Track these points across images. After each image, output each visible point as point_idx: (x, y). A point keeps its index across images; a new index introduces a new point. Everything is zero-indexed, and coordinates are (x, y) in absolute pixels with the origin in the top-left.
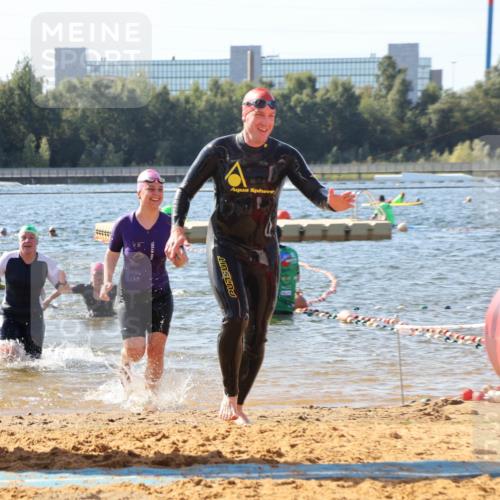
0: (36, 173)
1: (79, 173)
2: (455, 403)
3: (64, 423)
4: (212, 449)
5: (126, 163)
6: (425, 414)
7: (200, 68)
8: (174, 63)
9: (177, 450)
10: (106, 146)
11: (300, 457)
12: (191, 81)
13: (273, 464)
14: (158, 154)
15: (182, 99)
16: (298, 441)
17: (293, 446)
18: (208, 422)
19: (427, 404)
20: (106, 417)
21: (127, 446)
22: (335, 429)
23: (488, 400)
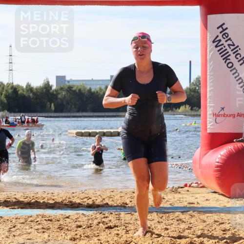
0: (50, 114)
1: (63, 114)
2: (182, 188)
4: (105, 202)
5: (78, 111)
6: (172, 191)
8: (92, 80)
9: (94, 202)
10: (72, 106)
11: (133, 205)
12: (98, 86)
13: (125, 207)
14: (88, 108)
15: (96, 91)
16: (132, 200)
17: (131, 201)
18: (104, 193)
19: (173, 188)
20: (71, 192)
21: (78, 201)
23: (192, 187)
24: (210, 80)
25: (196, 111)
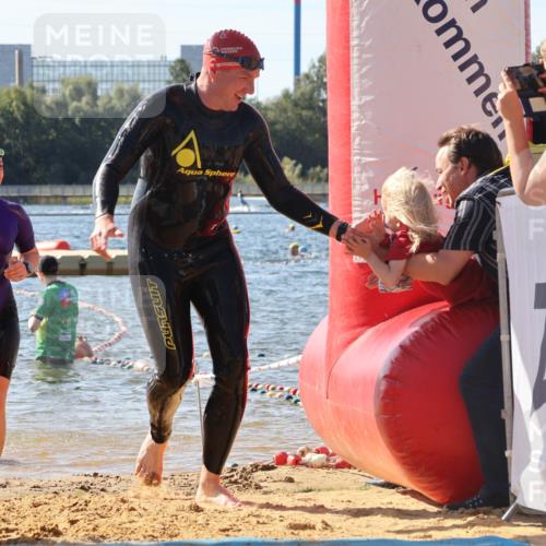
2: (267, 468)
6: (231, 482)
11: (81, 535)
16: (79, 516)
17: (73, 522)
19: (233, 470)
22: (123, 501)
23: (306, 465)
24: (361, 65)
25: (319, 180)
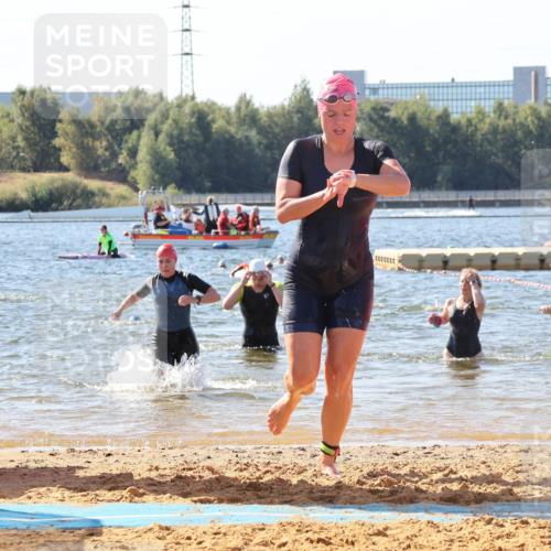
3: (348, 456)
7: (482, 89)
8: (453, 84)
12: (473, 103)
14: (439, 178)
15: (464, 121)
18: (497, 457)
20: (390, 450)
